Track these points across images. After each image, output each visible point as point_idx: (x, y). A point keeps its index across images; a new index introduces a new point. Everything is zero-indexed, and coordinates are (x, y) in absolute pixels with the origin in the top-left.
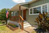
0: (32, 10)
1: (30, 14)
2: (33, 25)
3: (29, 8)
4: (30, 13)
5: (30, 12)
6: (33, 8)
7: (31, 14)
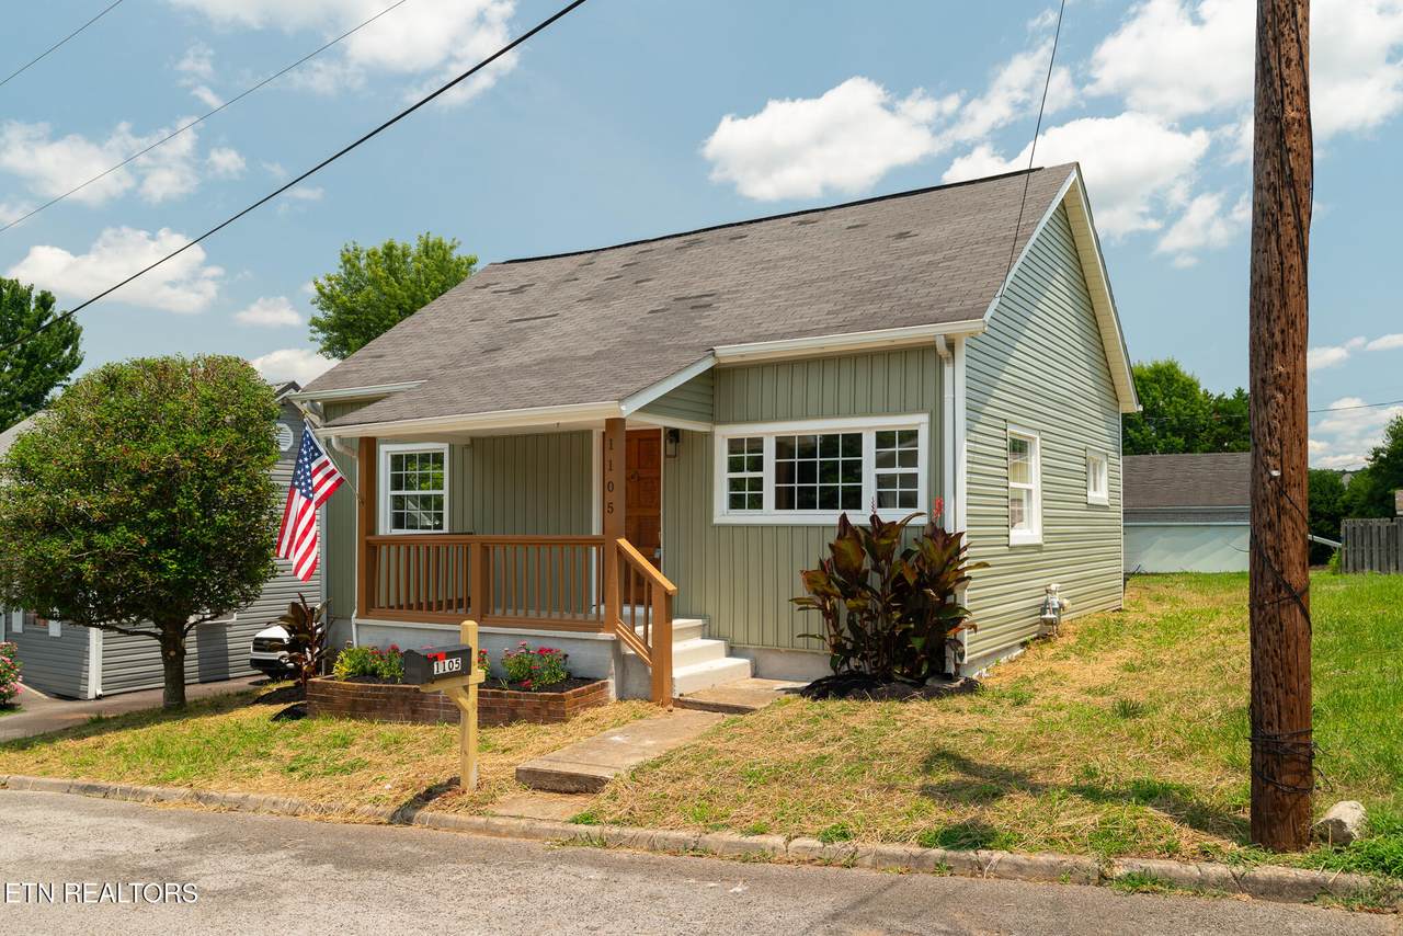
0: (757, 465)
1: (722, 513)
2: (777, 651)
3: (714, 418)
4: (722, 494)
5: (722, 476)
6: (770, 432)
7: (736, 502)
